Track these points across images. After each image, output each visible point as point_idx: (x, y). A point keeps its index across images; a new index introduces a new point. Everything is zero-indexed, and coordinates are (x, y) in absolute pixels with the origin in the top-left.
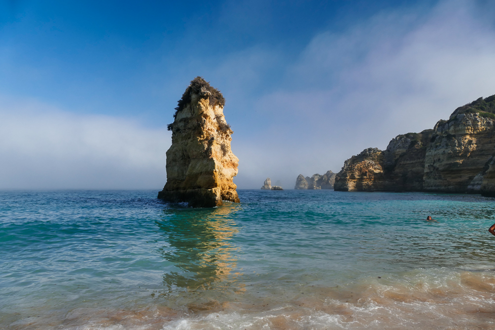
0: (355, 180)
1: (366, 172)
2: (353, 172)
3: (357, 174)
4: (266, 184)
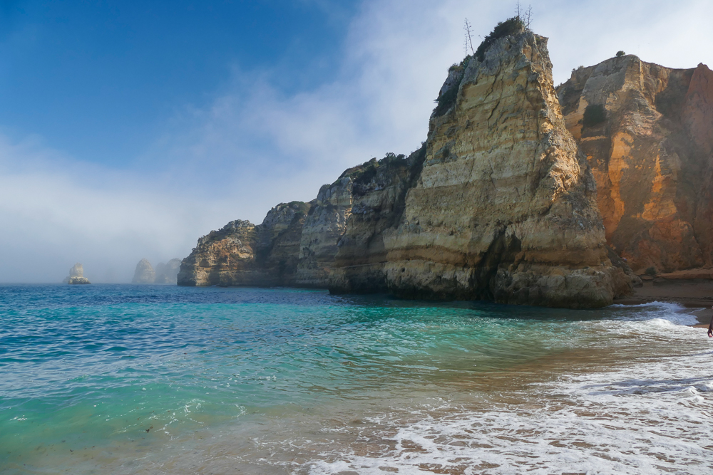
0: (209, 269)
1: (226, 257)
2: (205, 256)
3: (211, 259)
4: (73, 272)
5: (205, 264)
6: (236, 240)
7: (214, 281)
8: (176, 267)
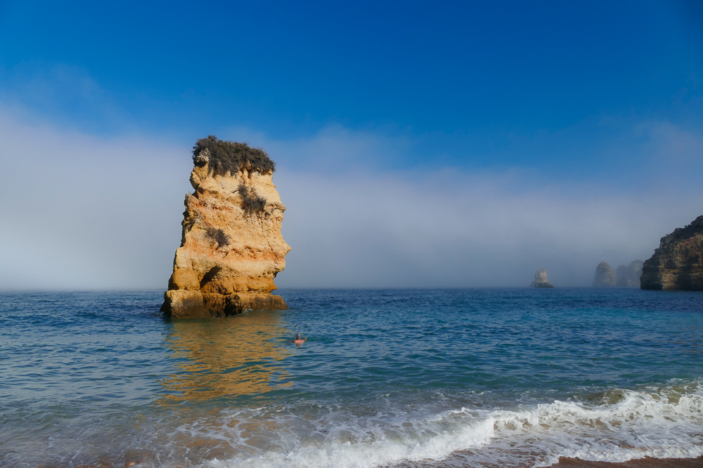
0: (676, 271)
1: (697, 256)
2: (670, 257)
3: (679, 260)
5: (670, 266)
7: (684, 284)
8: (638, 269)
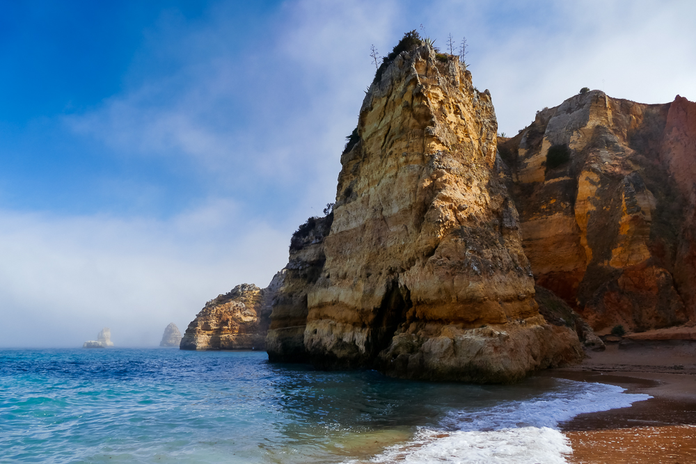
0: (210, 332)
1: (228, 320)
2: (207, 320)
3: (213, 323)
4: (101, 337)
5: (206, 328)
6: (240, 304)
7: (216, 345)
